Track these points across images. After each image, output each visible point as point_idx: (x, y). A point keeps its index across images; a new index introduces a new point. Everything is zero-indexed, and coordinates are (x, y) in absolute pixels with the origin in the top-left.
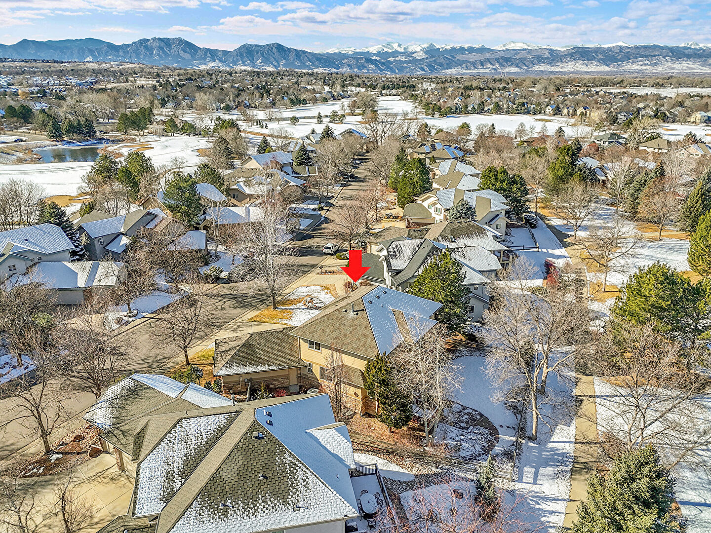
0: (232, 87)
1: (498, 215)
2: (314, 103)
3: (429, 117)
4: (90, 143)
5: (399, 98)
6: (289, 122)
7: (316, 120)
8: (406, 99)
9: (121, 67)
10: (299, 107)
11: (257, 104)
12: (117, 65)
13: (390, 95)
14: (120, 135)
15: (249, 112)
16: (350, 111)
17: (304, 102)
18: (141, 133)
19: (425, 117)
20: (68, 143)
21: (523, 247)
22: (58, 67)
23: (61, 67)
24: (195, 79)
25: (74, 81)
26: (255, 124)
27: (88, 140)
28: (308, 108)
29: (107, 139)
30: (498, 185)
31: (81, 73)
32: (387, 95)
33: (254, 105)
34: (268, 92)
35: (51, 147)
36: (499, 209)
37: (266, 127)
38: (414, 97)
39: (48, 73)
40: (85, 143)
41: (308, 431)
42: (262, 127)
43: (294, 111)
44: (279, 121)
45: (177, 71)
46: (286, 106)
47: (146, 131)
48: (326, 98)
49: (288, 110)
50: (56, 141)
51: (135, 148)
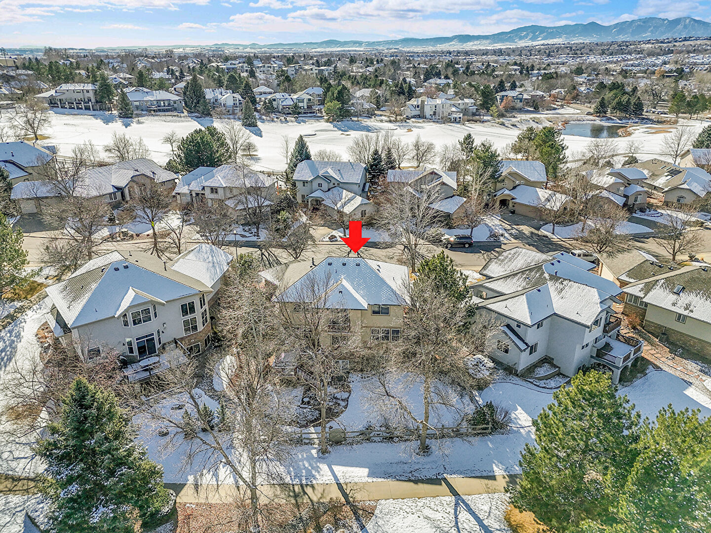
18: (695, 116)
20: (608, 119)
41: (131, 287)
50: (598, 116)
51: (653, 131)
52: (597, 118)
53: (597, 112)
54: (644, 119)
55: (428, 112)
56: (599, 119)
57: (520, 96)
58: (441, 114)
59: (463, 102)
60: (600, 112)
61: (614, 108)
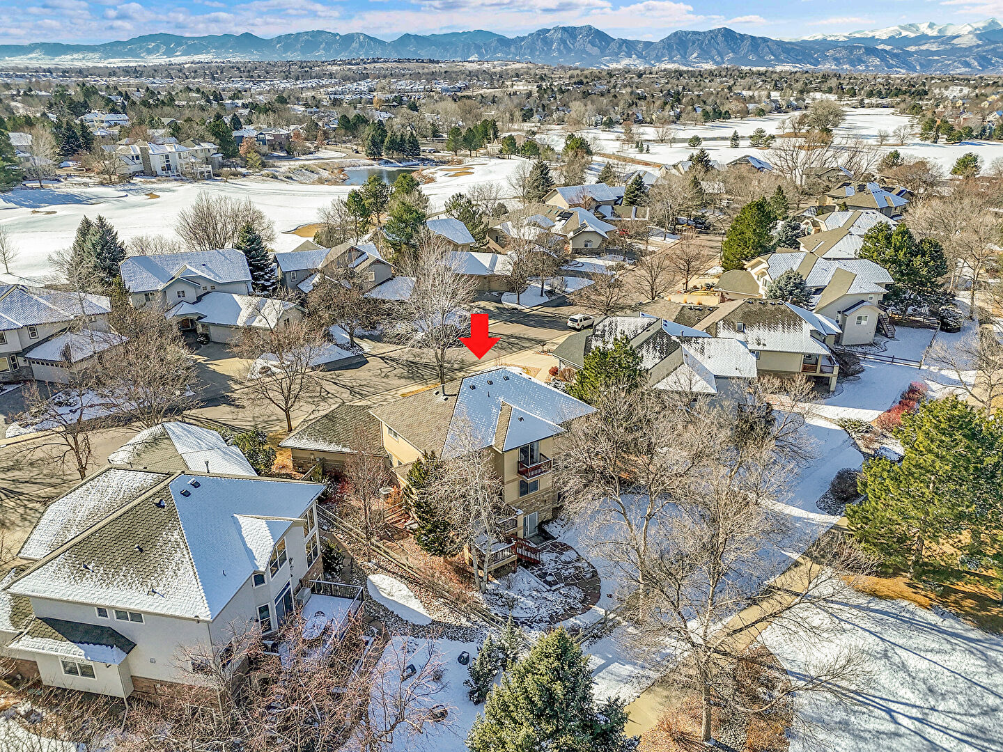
0: (632, 93)
1: (863, 301)
2: (742, 118)
3: (928, 142)
4: (411, 163)
5: (892, 110)
6: (686, 144)
7: (729, 143)
8: (903, 112)
9: (504, 68)
10: (717, 123)
11: (654, 117)
12: (501, 65)
13: (877, 106)
14: (447, 155)
15: (636, 129)
16: (792, 130)
17: (727, 115)
18: (473, 153)
19: (920, 142)
20: (387, 162)
21: (893, 358)
22: (433, 67)
23: (435, 67)
24: (587, 83)
25: (442, 85)
26: (634, 146)
27: (409, 161)
28: (729, 125)
29: (431, 160)
30: (889, 253)
31: (454, 75)
32: (871, 106)
33: (648, 119)
34: (679, 101)
35: (365, 167)
36: (865, 291)
37: (648, 151)
38: (916, 110)
39: (417, 76)
40: (404, 164)
41: (235, 515)
42: (641, 151)
43: (707, 129)
44: (671, 142)
45: (570, 73)
46: (696, 121)
47: (482, 151)
48: (763, 110)
49: (698, 127)
50: (374, 159)
51: (452, 173)
52: (373, 162)
53: (371, 154)
54: (423, 160)
55: (157, 163)
56: (376, 162)
57: (261, 136)
58: (179, 168)
59: (201, 148)
60: (374, 154)
61: (389, 149)
